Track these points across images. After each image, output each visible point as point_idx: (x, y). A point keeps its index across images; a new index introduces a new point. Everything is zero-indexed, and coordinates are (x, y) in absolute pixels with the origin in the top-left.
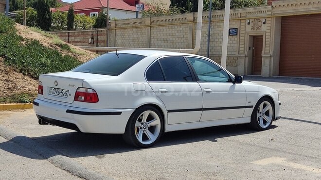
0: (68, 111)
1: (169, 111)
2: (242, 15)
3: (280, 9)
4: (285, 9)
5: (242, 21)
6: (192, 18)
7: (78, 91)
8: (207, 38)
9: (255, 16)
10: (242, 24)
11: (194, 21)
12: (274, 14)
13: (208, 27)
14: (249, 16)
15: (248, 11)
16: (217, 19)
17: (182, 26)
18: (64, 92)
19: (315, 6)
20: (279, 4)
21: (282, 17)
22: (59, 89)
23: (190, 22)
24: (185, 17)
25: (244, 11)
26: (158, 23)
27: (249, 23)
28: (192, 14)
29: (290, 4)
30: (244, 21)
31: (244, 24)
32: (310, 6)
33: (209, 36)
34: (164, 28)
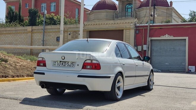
0: (79, 76)
1: (126, 77)
2: (65, 29)
3: (89, 26)
4: (92, 26)
5: (65, 33)
6: (31, 30)
7: (85, 62)
8: (42, 42)
9: (74, 30)
10: (65, 34)
11: (32, 31)
12: (86, 29)
13: (42, 36)
14: (70, 30)
15: (69, 27)
16: (49, 31)
17: (24, 35)
18: (70, 64)
19: (110, 25)
20: (89, 24)
21: (90, 31)
22: (65, 62)
23: (29, 32)
24: (25, 29)
25: (67, 27)
26: (5, 32)
27: (70, 34)
28: (31, 27)
29: (95, 24)
30: (67, 33)
31: (66, 34)
32: (107, 26)
33: (43, 41)
34: (9, 35)
